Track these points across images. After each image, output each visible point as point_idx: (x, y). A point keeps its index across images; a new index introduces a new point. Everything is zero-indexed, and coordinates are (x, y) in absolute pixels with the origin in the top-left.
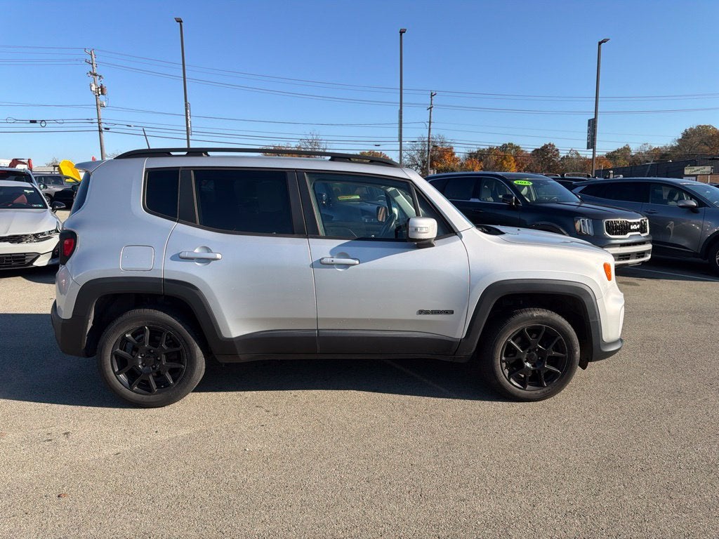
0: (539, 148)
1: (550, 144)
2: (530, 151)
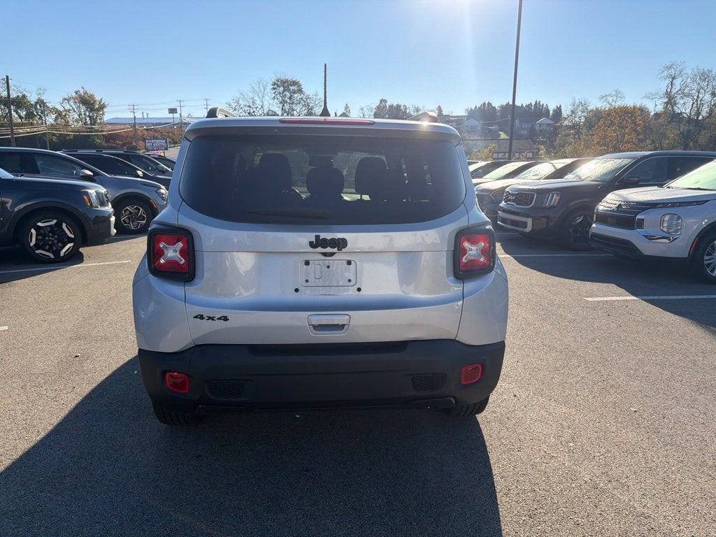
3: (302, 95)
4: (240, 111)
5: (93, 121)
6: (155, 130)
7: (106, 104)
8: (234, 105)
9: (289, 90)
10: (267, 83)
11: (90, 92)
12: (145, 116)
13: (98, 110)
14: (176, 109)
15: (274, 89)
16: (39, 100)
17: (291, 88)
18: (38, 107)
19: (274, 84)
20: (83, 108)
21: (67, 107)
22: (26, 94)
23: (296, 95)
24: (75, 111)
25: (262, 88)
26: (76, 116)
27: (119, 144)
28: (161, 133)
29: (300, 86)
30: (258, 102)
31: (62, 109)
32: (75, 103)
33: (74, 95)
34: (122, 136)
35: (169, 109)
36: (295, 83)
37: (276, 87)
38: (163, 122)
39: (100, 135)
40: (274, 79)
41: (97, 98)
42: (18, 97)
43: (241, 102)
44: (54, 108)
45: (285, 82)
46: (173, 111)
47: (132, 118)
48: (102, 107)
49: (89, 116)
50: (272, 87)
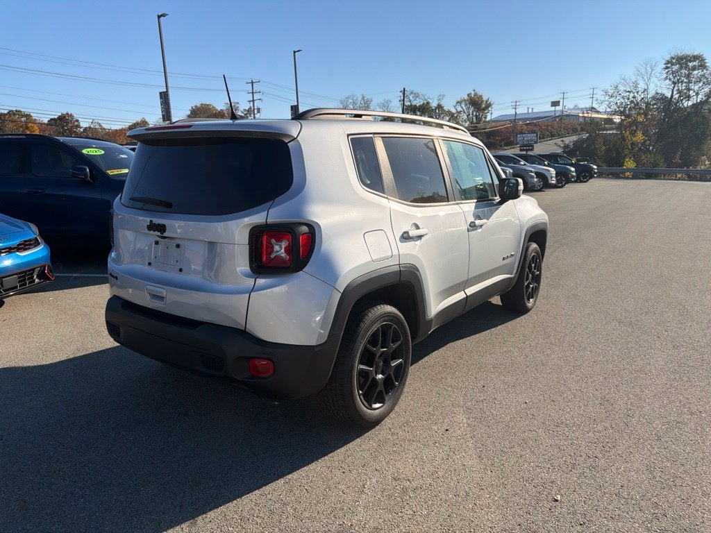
0: (56, 117)
1: (67, 114)
2: (46, 121)
3: (705, 71)
4: (618, 98)
5: (479, 120)
6: (535, 125)
7: (492, 103)
8: (611, 92)
9: (687, 67)
10: (656, 63)
11: (480, 93)
12: (530, 111)
13: (484, 109)
14: (559, 102)
15: (667, 68)
16: (438, 105)
17: (691, 64)
18: (437, 111)
19: (668, 62)
20: (472, 109)
21: (459, 109)
22: (431, 101)
23: (695, 72)
24: (464, 112)
25: (649, 69)
26: (465, 117)
27: (498, 140)
28: (541, 126)
29: (703, 60)
30: (642, 86)
31: (454, 111)
32: (466, 105)
33: (466, 97)
34: (502, 132)
35: (552, 102)
36: (695, 58)
37: (669, 65)
38: (543, 115)
39: (482, 133)
40: (668, 58)
41: (485, 98)
42: (424, 104)
43: (622, 88)
44: (449, 111)
45: (682, 59)
46: (555, 104)
47: (512, 115)
48: (489, 106)
49: (476, 116)
50: (664, 66)
